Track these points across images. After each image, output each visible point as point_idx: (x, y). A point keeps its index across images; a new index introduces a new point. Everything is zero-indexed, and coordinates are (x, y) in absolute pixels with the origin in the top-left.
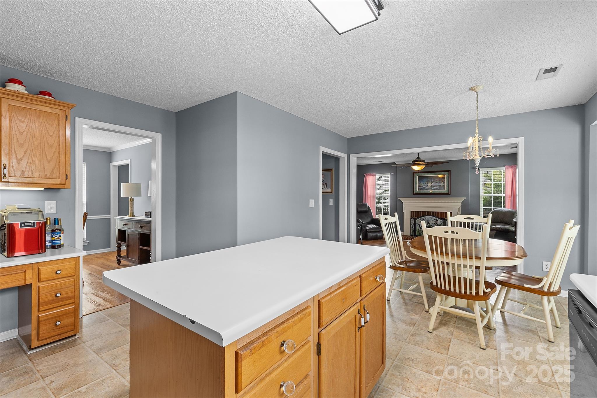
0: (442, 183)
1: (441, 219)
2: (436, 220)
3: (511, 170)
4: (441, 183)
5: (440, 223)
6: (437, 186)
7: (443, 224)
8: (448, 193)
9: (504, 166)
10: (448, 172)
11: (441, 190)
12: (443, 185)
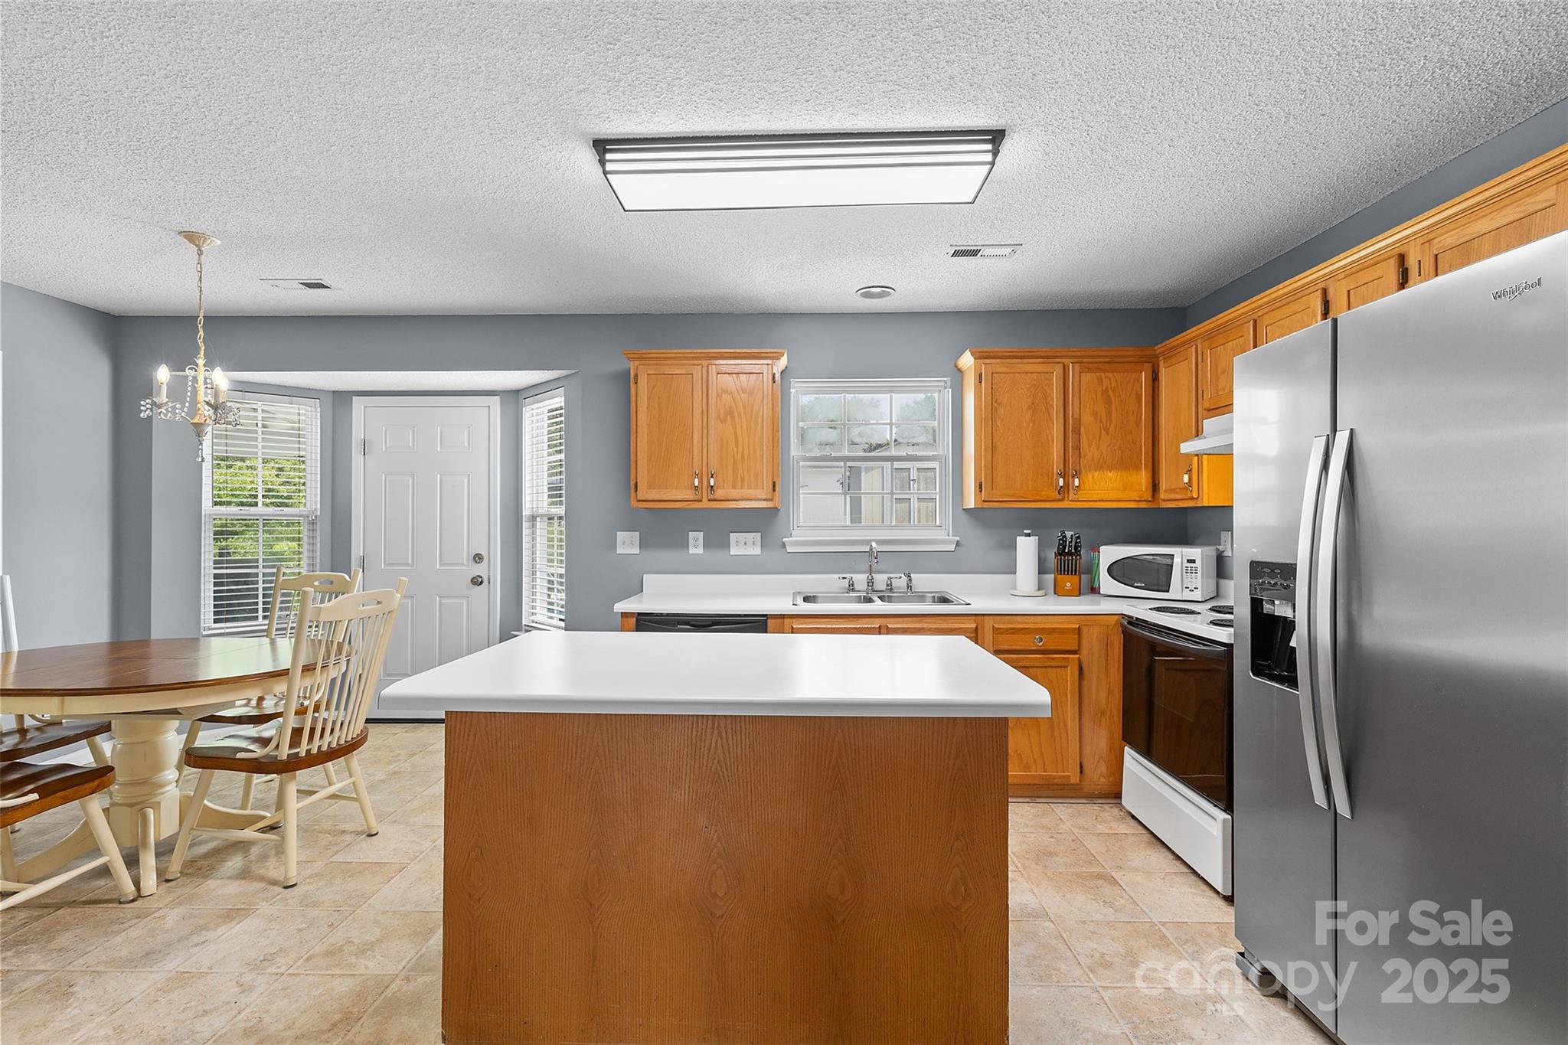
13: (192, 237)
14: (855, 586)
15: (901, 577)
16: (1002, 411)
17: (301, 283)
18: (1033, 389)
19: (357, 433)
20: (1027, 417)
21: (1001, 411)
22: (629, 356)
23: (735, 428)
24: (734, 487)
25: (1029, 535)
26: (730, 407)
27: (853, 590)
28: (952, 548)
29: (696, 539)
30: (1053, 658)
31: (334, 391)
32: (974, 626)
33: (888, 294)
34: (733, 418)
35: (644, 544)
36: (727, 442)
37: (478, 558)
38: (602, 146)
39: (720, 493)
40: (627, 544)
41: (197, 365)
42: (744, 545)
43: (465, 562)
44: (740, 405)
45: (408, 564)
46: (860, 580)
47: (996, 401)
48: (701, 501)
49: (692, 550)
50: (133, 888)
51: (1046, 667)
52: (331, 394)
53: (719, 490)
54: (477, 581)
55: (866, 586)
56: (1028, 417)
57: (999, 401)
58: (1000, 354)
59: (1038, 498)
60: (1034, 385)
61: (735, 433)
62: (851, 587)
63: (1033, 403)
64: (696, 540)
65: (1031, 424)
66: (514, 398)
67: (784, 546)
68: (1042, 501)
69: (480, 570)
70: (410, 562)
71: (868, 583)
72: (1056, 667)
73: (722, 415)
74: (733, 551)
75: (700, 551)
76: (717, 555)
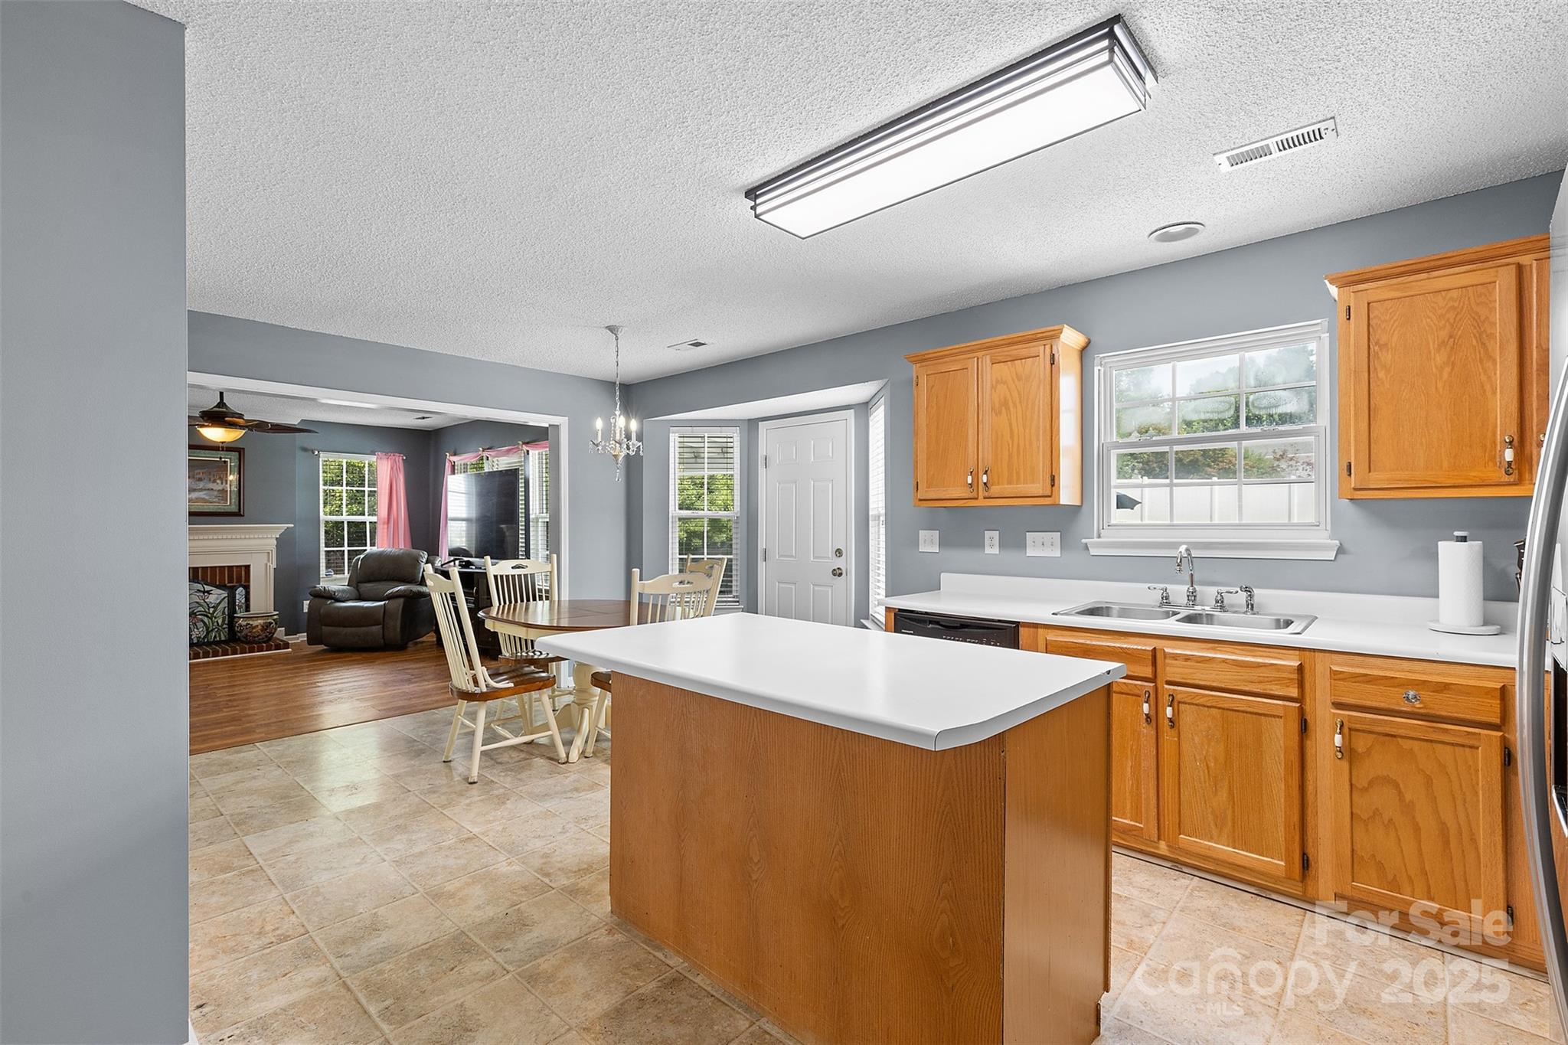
0: (218, 481)
1: (217, 587)
2: (204, 592)
3: (388, 463)
4: (214, 481)
5: (217, 599)
6: (201, 490)
7: (226, 600)
8: (237, 511)
9: (373, 453)
10: (237, 453)
11: (215, 502)
12: (221, 488)
13: (612, 329)
14: (1171, 599)
15: (1237, 592)
16: (1390, 357)
17: (691, 345)
18: (1451, 316)
19: (762, 451)
20: (1438, 359)
21: (1387, 357)
22: (910, 360)
23: (1009, 420)
24: (1010, 483)
25: (1464, 539)
26: (1005, 398)
27: (1168, 604)
28: (1331, 556)
29: (992, 537)
30: (1446, 731)
31: (749, 420)
32: (1297, 664)
33: (1196, 231)
34: (1007, 409)
35: (942, 544)
36: (1002, 435)
37: (839, 553)
38: (752, 193)
39: (995, 490)
40: (928, 542)
41: (616, 415)
42: (1042, 546)
43: (830, 556)
44: (1016, 395)
45: (792, 556)
46: (1179, 592)
47: (1377, 343)
48: (977, 499)
49: (988, 551)
50: (565, 755)
51: (1431, 741)
52: (746, 423)
53: (994, 487)
54: (837, 573)
55: (1186, 601)
56: (1440, 358)
57: (1381, 342)
58: (1383, 273)
59: (1460, 482)
60: (1453, 308)
61: (1010, 425)
62: (1166, 600)
63: (1451, 337)
64: (991, 539)
65: (1447, 370)
66: (864, 408)
67: (1086, 547)
68: (1471, 486)
69: (839, 563)
70: (794, 554)
71: (1188, 596)
72: (1452, 744)
73: (997, 405)
74: (1030, 552)
75: (996, 551)
76: (1012, 556)
